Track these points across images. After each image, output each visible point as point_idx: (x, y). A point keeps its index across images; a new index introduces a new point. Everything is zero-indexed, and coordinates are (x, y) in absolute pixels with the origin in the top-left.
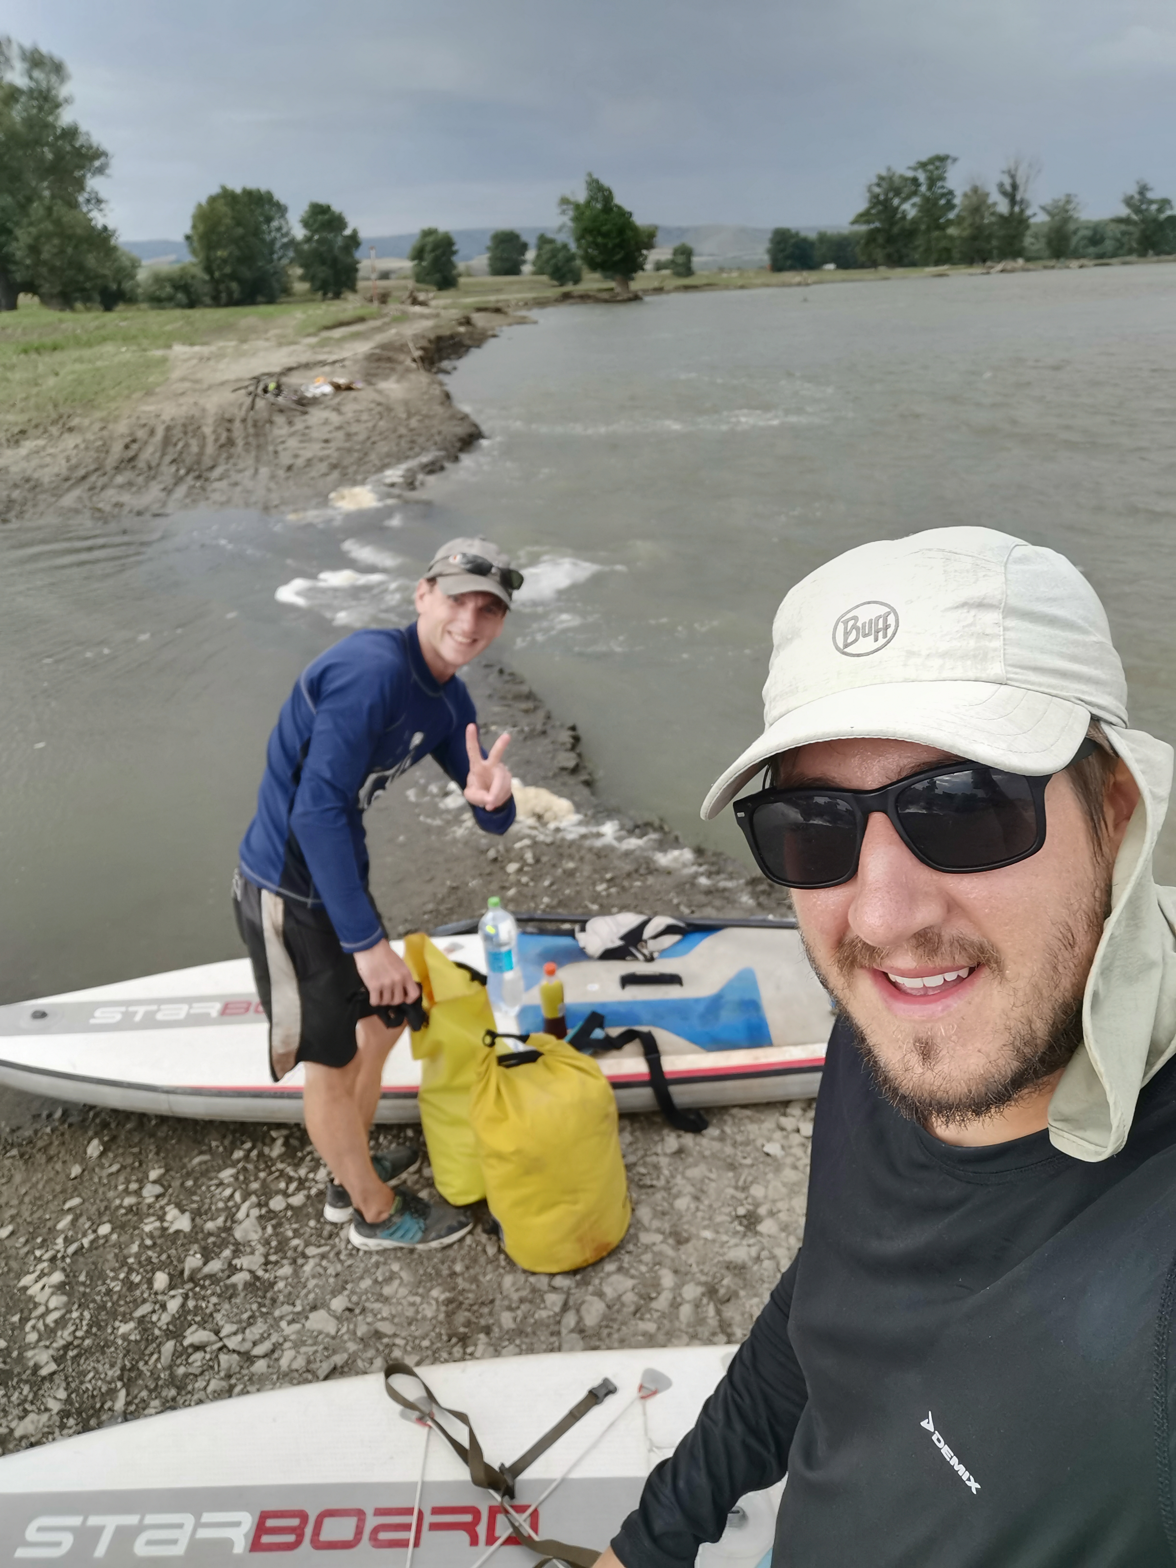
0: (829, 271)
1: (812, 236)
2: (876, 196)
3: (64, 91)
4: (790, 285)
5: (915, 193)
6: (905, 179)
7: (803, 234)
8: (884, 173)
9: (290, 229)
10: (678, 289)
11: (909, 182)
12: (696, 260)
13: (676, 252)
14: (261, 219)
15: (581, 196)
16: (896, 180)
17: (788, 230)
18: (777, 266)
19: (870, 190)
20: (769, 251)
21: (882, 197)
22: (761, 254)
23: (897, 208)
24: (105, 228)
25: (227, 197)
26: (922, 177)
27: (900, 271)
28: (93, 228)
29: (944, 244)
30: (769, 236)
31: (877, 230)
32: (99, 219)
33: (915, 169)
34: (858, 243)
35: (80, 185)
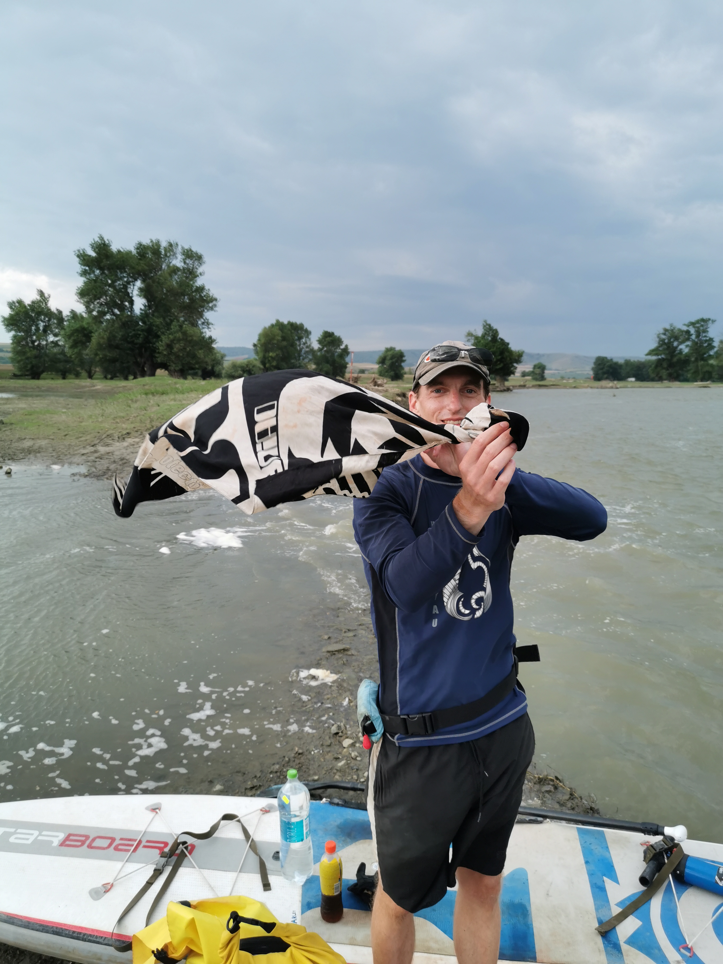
0: (631, 381)
1: (621, 361)
2: (663, 340)
3: (200, 270)
4: (606, 388)
5: (688, 339)
6: (681, 331)
7: (615, 360)
8: (668, 327)
9: (311, 344)
10: (534, 386)
11: (684, 333)
12: (547, 372)
13: (535, 367)
14: (296, 338)
15: (480, 332)
16: (676, 331)
17: (606, 358)
18: (598, 377)
19: (658, 337)
20: (593, 369)
21: (666, 341)
22: (588, 370)
23: (677, 347)
24: (210, 338)
25: (280, 325)
26: (692, 330)
27: (677, 383)
28: (204, 337)
29: (707, 369)
30: (594, 360)
31: (663, 359)
32: (207, 333)
33: (688, 326)
34: (650, 366)
35: (201, 315)
